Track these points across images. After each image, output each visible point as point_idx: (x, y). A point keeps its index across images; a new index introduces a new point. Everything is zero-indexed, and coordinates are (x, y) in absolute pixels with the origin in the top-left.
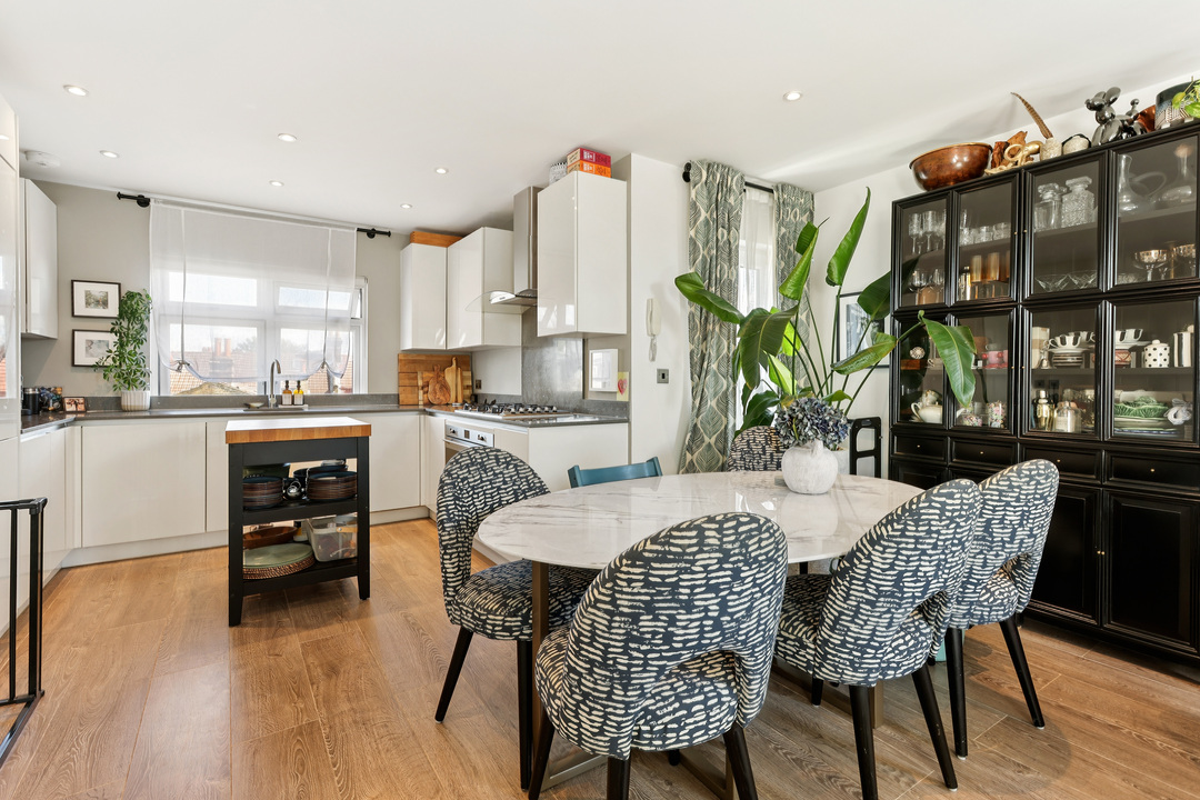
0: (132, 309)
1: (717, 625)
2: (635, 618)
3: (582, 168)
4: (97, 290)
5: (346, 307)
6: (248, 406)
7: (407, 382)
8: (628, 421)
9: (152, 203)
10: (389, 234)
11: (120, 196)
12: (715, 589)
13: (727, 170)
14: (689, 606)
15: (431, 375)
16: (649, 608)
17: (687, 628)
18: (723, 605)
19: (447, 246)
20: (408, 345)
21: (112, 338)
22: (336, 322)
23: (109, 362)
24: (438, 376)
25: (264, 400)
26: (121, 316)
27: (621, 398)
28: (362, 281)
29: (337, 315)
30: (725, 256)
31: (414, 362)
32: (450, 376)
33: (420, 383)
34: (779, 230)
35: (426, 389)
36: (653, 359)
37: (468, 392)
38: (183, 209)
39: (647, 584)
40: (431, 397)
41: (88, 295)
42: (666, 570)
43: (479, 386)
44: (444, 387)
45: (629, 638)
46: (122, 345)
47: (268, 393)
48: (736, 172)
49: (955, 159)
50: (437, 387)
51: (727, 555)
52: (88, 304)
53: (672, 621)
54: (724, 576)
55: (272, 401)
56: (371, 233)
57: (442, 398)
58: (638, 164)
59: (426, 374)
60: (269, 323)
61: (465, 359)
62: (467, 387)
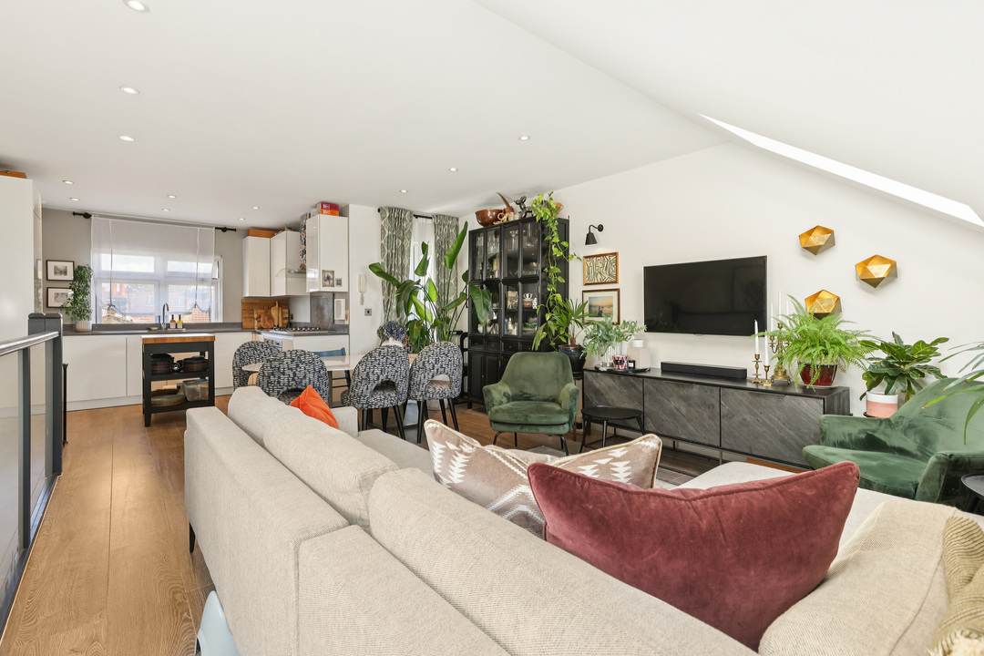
0: (81, 277)
1: (293, 379)
2: (269, 377)
3: (322, 213)
4: (61, 265)
5: (209, 271)
6: (149, 329)
7: (247, 315)
8: (348, 334)
9: (93, 217)
10: (235, 230)
11: (74, 214)
12: (291, 369)
13: (401, 211)
14: (284, 374)
15: (262, 311)
16: (273, 374)
17: (284, 380)
18: (295, 374)
19: (270, 238)
20: (247, 295)
21: (71, 292)
22: (203, 281)
23: (69, 305)
24: (267, 312)
25: (159, 326)
26: (75, 279)
27: (346, 323)
28: (219, 257)
29: (202, 277)
30: (400, 253)
31: (252, 304)
32: (274, 312)
33: (256, 316)
34: (436, 237)
35: (259, 319)
36: (362, 304)
37: (286, 321)
38: (110, 220)
39: (271, 367)
40: (262, 324)
41: (56, 268)
42: (276, 363)
43: (292, 318)
44: (271, 318)
45: (268, 383)
46: (75, 295)
47: (162, 322)
48: (406, 211)
49: (489, 214)
50: (266, 318)
51: (293, 360)
52: (55, 273)
53: (279, 378)
54: (294, 366)
55: (163, 326)
56: (224, 229)
57: (268, 324)
58: (352, 209)
59: (259, 311)
60: (162, 282)
61: (285, 302)
62: (286, 318)
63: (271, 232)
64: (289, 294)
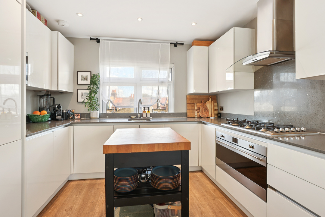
0: (94, 80)
4: (84, 74)
5: (166, 77)
6: (131, 119)
7: (190, 108)
9: (100, 41)
10: (183, 44)
11: (91, 39)
15: (200, 104)
19: (208, 46)
20: (192, 90)
21: (88, 91)
22: (162, 83)
23: (86, 101)
24: (204, 105)
25: (136, 115)
26: (91, 84)
28: (172, 65)
29: (162, 80)
31: (193, 99)
32: (209, 105)
33: (196, 108)
35: (198, 111)
37: (216, 112)
38: (110, 42)
40: (201, 114)
41: (82, 76)
43: (222, 109)
44: (206, 110)
46: (91, 94)
47: (138, 112)
50: (203, 110)
52: (82, 80)
55: (139, 115)
56: (175, 45)
57: (205, 115)
59: (199, 104)
60: (138, 83)
61: (215, 97)
62: (216, 110)
63: (209, 41)
64: (236, 88)
